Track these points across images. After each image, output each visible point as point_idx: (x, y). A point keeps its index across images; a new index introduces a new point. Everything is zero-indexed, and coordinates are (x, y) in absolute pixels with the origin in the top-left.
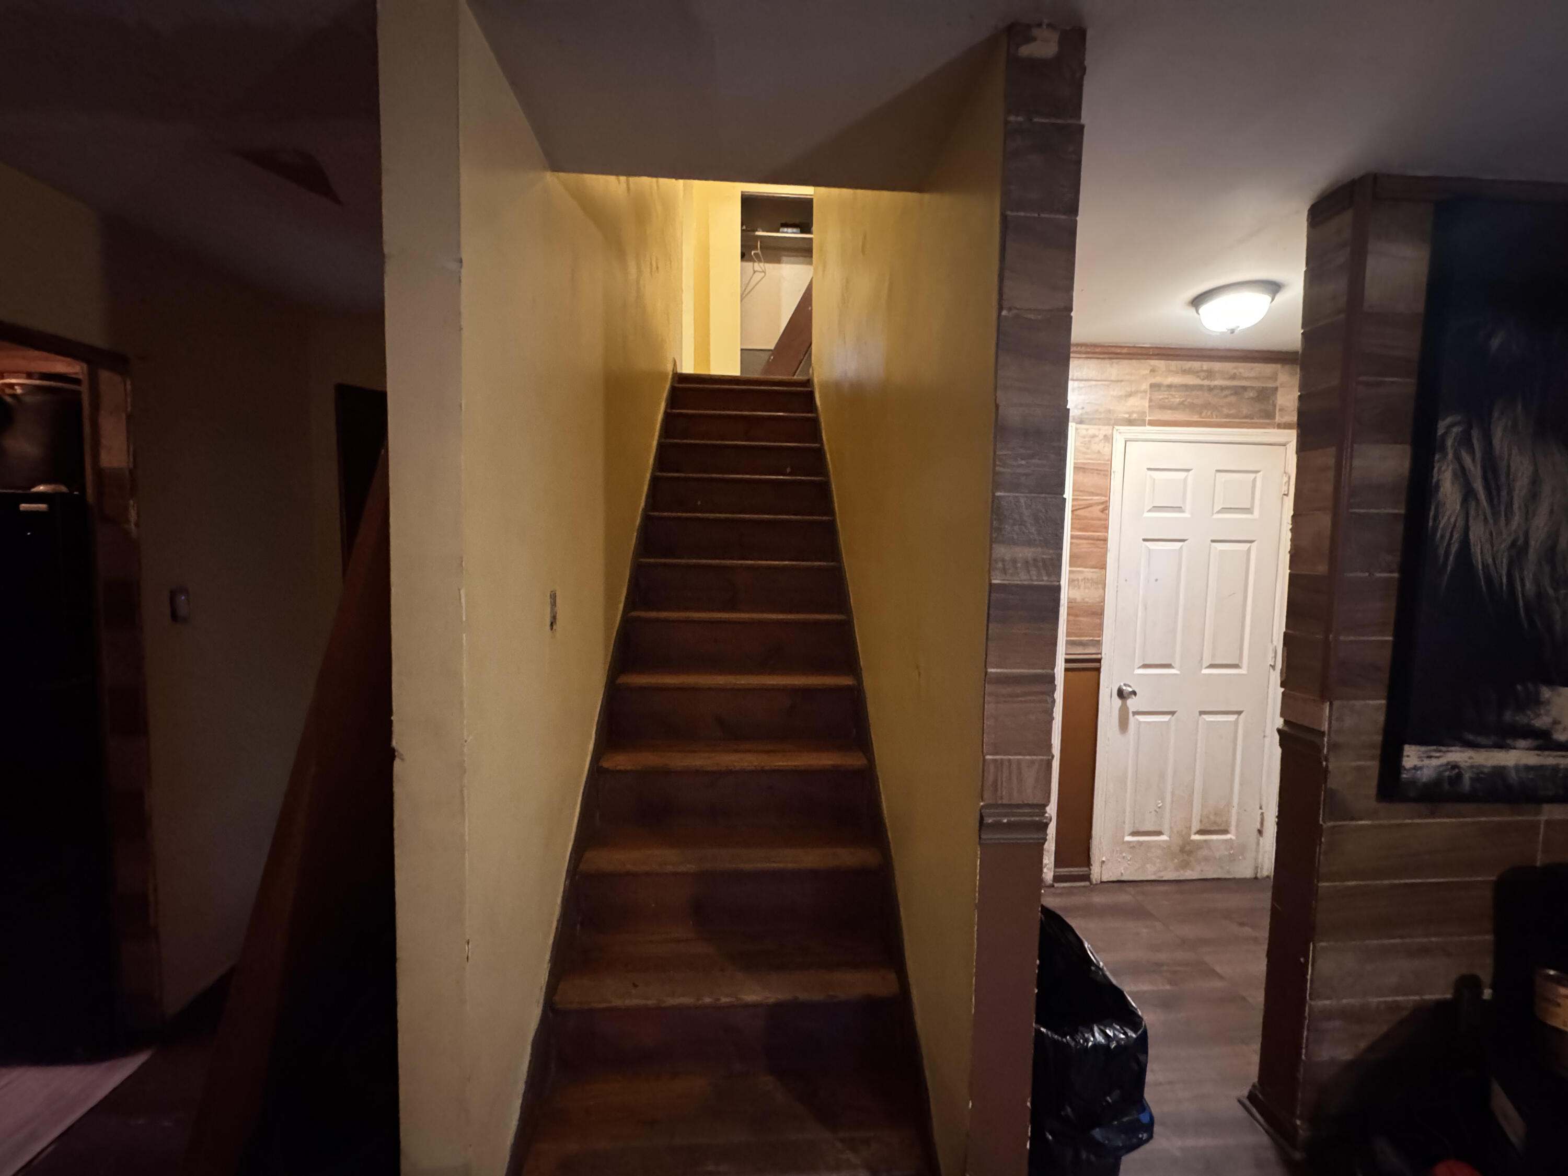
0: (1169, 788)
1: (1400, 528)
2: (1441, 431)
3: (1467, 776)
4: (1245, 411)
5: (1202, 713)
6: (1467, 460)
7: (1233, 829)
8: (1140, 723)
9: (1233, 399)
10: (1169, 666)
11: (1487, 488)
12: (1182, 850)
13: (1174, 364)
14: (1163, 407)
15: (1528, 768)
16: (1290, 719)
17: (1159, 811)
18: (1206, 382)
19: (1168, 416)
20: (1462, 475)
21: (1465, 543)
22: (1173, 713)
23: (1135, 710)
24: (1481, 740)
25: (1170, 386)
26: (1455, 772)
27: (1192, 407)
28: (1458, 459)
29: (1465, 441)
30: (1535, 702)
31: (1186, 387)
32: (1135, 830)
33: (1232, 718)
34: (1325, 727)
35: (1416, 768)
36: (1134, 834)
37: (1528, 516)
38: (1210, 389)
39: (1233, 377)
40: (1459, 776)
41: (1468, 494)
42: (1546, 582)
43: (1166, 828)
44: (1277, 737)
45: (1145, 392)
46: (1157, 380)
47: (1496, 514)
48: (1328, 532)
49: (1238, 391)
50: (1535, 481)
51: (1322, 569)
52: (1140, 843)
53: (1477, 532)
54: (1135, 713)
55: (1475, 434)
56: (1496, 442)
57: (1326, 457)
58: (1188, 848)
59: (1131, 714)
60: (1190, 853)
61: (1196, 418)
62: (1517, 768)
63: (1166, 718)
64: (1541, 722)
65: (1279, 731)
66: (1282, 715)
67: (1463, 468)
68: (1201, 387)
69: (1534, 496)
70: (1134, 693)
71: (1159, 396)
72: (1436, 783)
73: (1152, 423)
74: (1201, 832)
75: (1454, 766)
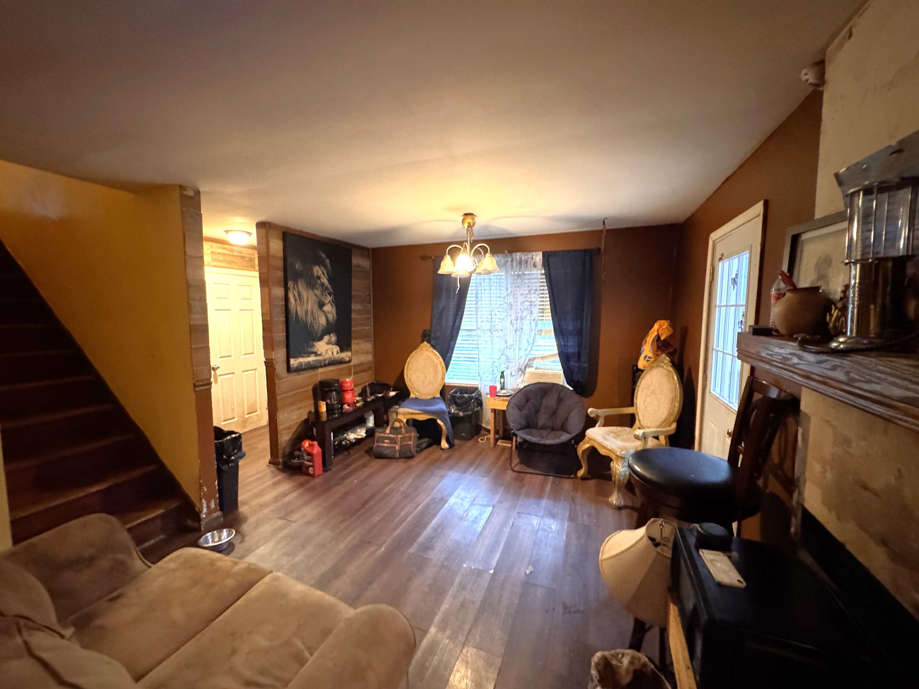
0: (235, 402)
1: (284, 307)
2: (289, 285)
3: (303, 365)
4: (245, 265)
5: (243, 372)
6: (295, 293)
7: (258, 410)
8: (222, 379)
9: (241, 260)
10: (230, 356)
11: (299, 298)
12: (243, 422)
13: (219, 245)
14: (217, 260)
15: (314, 361)
16: (267, 358)
17: (233, 410)
18: (231, 253)
19: (219, 264)
20: (294, 295)
21: (297, 311)
22: (233, 373)
23: (220, 374)
24: (305, 355)
25: (218, 253)
26: (301, 364)
27: (227, 262)
28: (293, 291)
29: (294, 288)
30: (313, 346)
31: (224, 254)
32: (225, 419)
33: (254, 371)
34: (274, 358)
35: (293, 364)
36: (224, 421)
37: (307, 305)
38: (233, 256)
39: (240, 252)
40: (302, 365)
41: (296, 300)
42: (312, 319)
43: (236, 416)
44: (264, 364)
45: (209, 254)
46: (213, 250)
47: (301, 304)
48: (269, 309)
49: (243, 258)
50: (308, 298)
51: (269, 318)
52: (227, 424)
53: (298, 308)
54: (220, 376)
55: (296, 287)
56: (300, 288)
57: (266, 289)
58: (244, 420)
59: (218, 376)
60: (246, 422)
61: (229, 266)
62: (312, 361)
63: (231, 375)
64: (315, 350)
65: (265, 362)
66: (264, 357)
67: (294, 294)
68: (230, 255)
69: (308, 301)
70: (219, 367)
71: (214, 256)
72: (297, 367)
73: (213, 266)
74: (248, 414)
75: (300, 362)
